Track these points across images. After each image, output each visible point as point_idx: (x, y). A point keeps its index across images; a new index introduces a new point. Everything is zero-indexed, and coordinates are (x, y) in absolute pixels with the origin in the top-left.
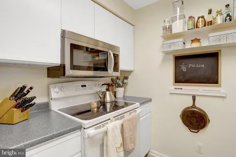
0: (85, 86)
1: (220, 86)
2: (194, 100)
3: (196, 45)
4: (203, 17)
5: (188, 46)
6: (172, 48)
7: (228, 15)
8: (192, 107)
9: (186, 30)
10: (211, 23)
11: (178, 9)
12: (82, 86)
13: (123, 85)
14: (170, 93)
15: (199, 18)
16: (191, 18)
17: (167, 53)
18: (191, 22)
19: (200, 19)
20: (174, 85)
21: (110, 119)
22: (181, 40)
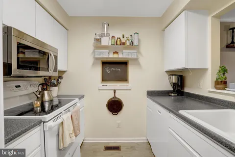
0: (19, 86)
1: (128, 83)
2: (115, 92)
3: (116, 56)
4: (120, 38)
5: (111, 56)
6: (102, 56)
7: (132, 41)
8: (114, 98)
9: (110, 44)
10: (124, 44)
11: (106, 26)
12: (16, 87)
13: (57, 85)
14: (99, 89)
15: (118, 38)
16: (113, 37)
17: (97, 59)
18: (113, 40)
19: (118, 40)
20: (101, 83)
21: (61, 113)
22: (107, 51)
